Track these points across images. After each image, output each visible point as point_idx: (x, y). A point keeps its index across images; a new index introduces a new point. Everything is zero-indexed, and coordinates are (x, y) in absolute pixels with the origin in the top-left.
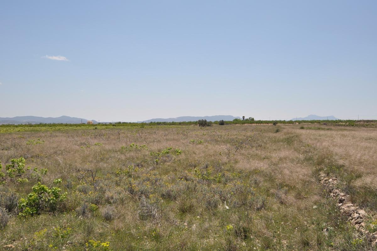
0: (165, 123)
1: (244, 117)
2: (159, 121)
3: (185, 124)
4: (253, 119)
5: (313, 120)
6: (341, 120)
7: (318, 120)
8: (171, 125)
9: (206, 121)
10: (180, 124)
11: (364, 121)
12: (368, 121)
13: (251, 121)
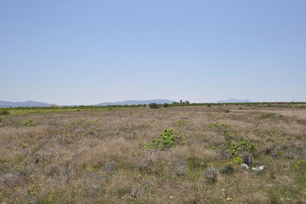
0: (120, 106)
1: (181, 101)
2: (115, 105)
3: (136, 107)
4: (188, 102)
5: (237, 102)
6: (258, 103)
7: (241, 103)
8: (125, 107)
9: (156, 104)
10: (132, 106)
11: (277, 103)
12: (280, 103)
13: (187, 104)
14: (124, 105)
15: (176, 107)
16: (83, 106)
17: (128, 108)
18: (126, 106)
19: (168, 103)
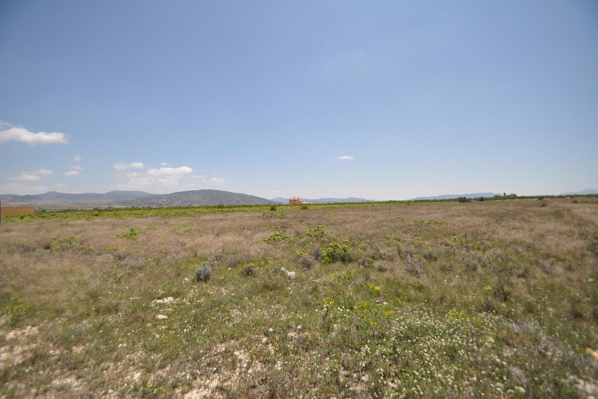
0: (427, 201)
1: (505, 194)
4: (515, 195)
9: (465, 198)
10: (441, 201)
13: (514, 197)
14: (433, 199)
15: (495, 201)
16: (391, 201)
17: (437, 203)
18: (435, 201)
19: (484, 197)
